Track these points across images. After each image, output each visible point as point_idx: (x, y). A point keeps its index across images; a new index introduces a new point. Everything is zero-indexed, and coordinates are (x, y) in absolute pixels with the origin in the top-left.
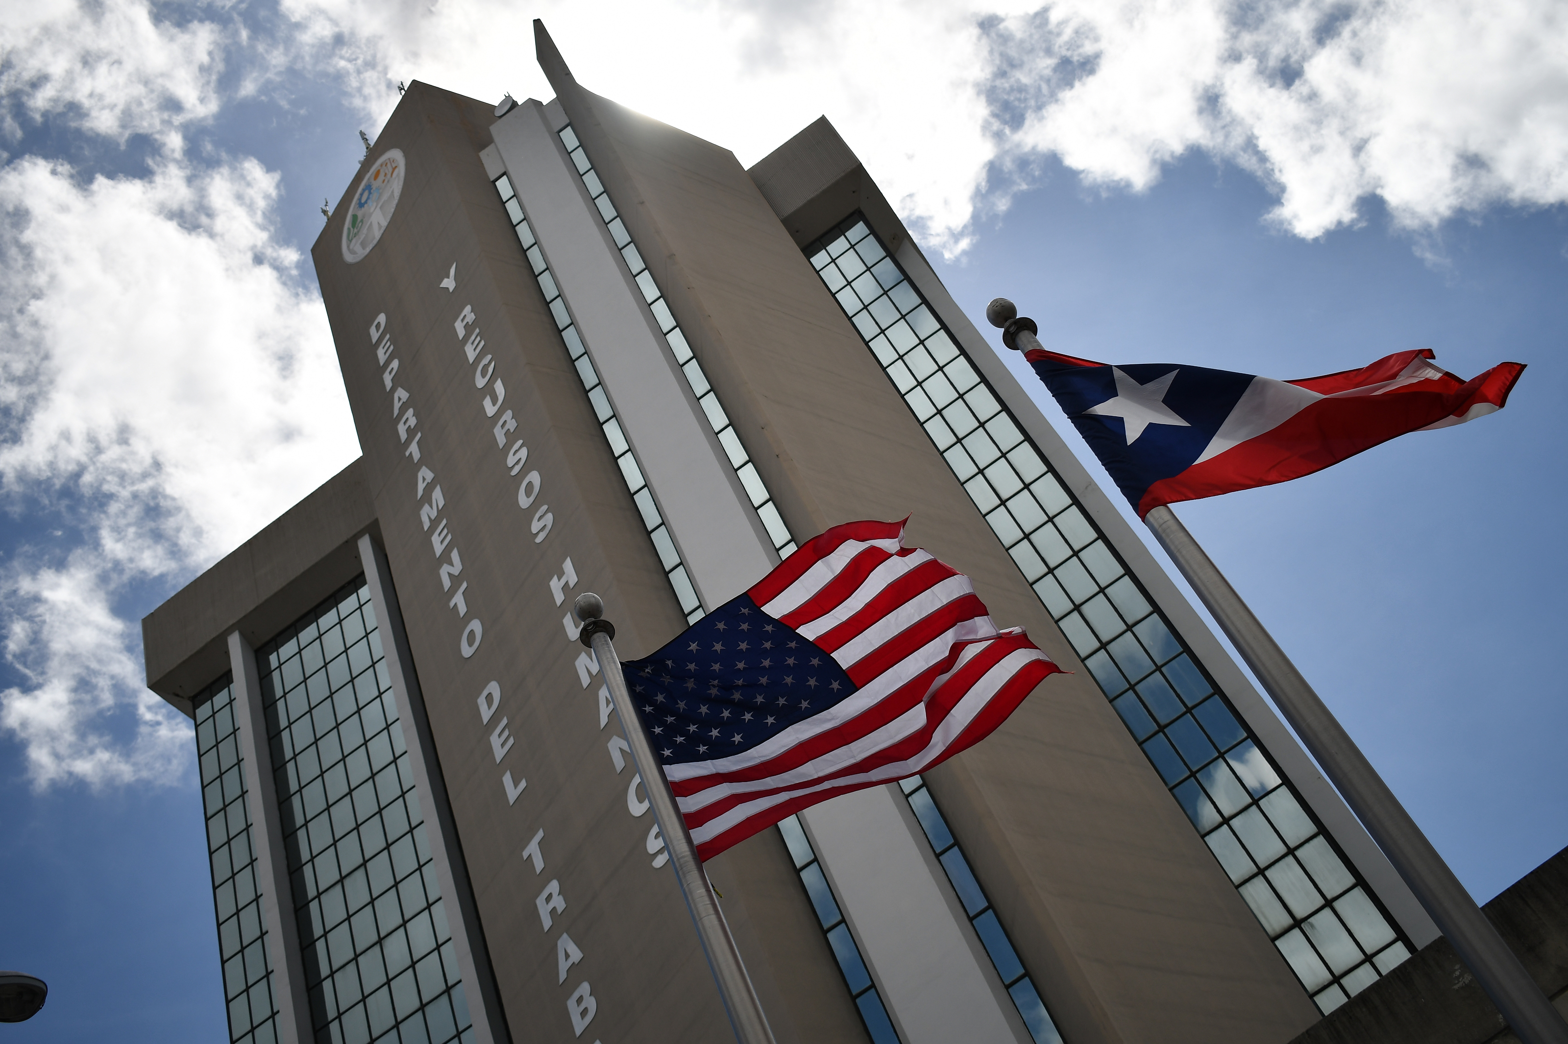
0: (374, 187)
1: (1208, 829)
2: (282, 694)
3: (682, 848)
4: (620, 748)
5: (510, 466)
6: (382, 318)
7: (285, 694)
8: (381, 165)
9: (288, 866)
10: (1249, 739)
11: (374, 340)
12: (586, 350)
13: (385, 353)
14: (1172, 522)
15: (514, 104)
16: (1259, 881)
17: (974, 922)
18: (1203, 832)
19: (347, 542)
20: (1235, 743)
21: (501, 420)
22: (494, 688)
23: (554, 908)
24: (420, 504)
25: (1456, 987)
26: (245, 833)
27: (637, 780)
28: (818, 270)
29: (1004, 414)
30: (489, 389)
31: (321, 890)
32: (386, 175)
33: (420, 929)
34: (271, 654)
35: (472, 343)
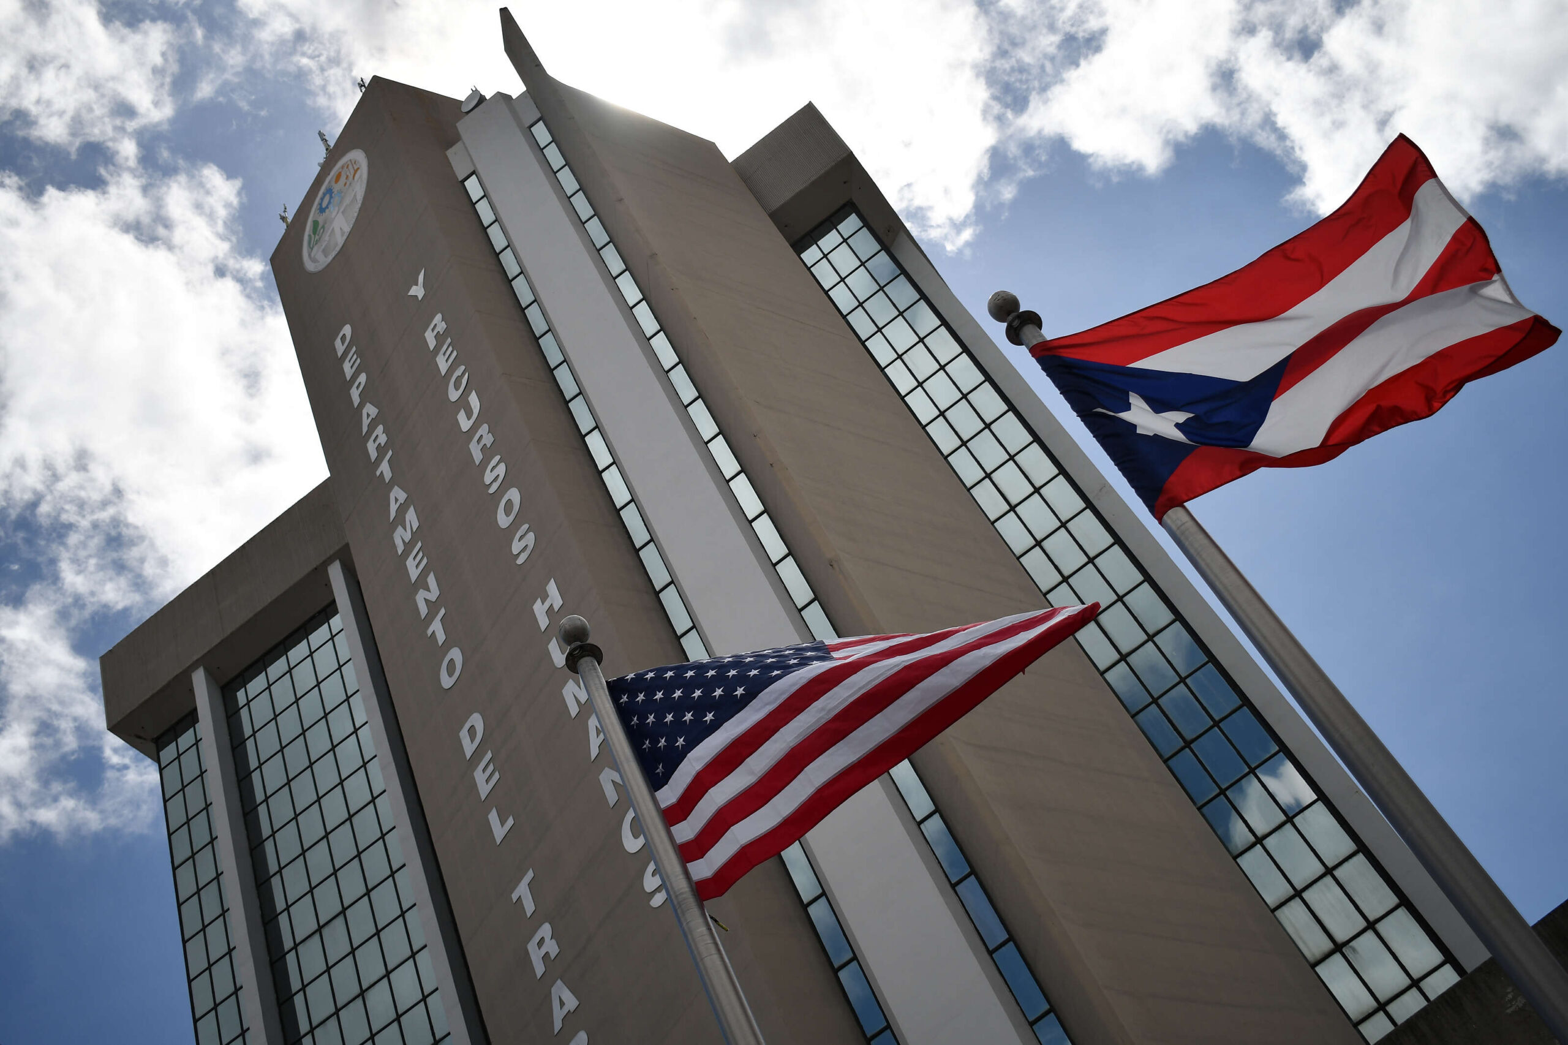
0: (335, 191)
1: (1241, 849)
2: (251, 733)
3: (681, 885)
4: (612, 780)
5: (488, 484)
6: (347, 330)
7: (254, 733)
8: (343, 167)
9: (263, 916)
10: (1281, 753)
11: (339, 354)
12: (565, 358)
13: (352, 367)
14: (1191, 523)
15: (482, 99)
16: (1296, 904)
17: (994, 955)
18: (1236, 853)
19: (316, 569)
20: (1268, 756)
21: (477, 435)
22: (476, 720)
23: (547, 953)
24: (393, 527)
25: (1509, 1011)
26: (215, 882)
27: (631, 814)
28: (809, 266)
29: (1010, 414)
30: (463, 403)
31: (297, 941)
32: (347, 177)
33: (404, 979)
34: (239, 690)
35: (444, 354)
